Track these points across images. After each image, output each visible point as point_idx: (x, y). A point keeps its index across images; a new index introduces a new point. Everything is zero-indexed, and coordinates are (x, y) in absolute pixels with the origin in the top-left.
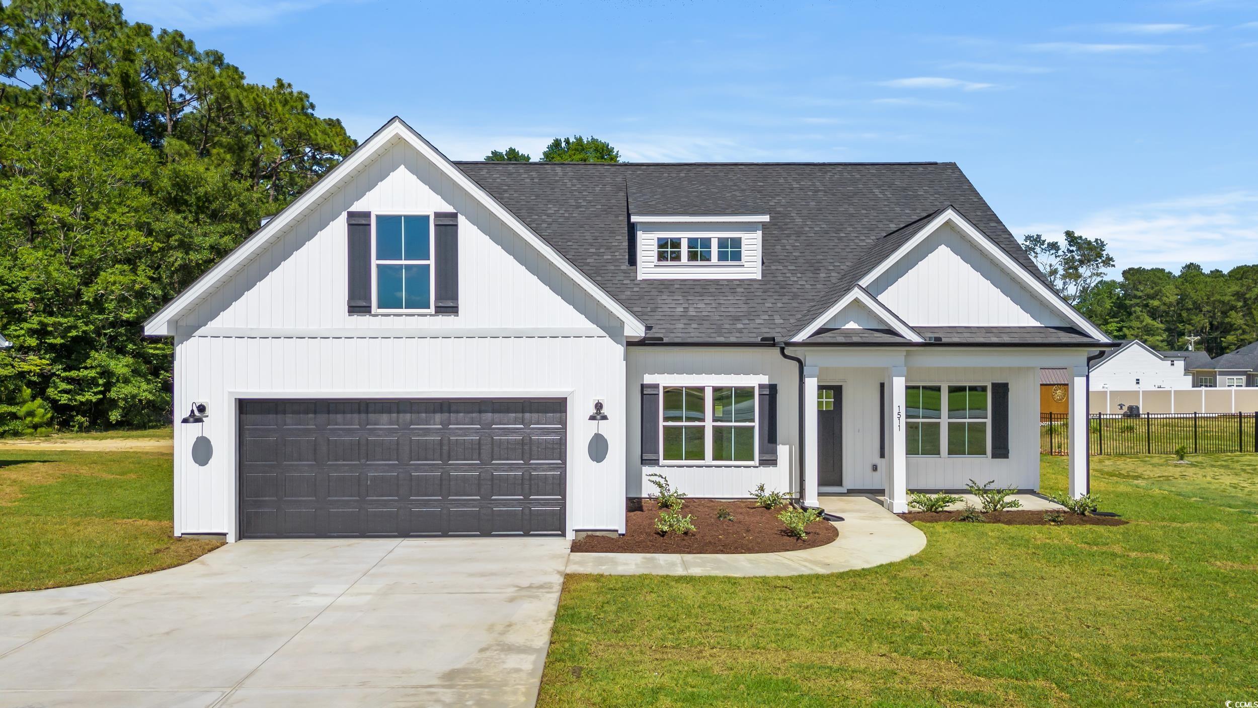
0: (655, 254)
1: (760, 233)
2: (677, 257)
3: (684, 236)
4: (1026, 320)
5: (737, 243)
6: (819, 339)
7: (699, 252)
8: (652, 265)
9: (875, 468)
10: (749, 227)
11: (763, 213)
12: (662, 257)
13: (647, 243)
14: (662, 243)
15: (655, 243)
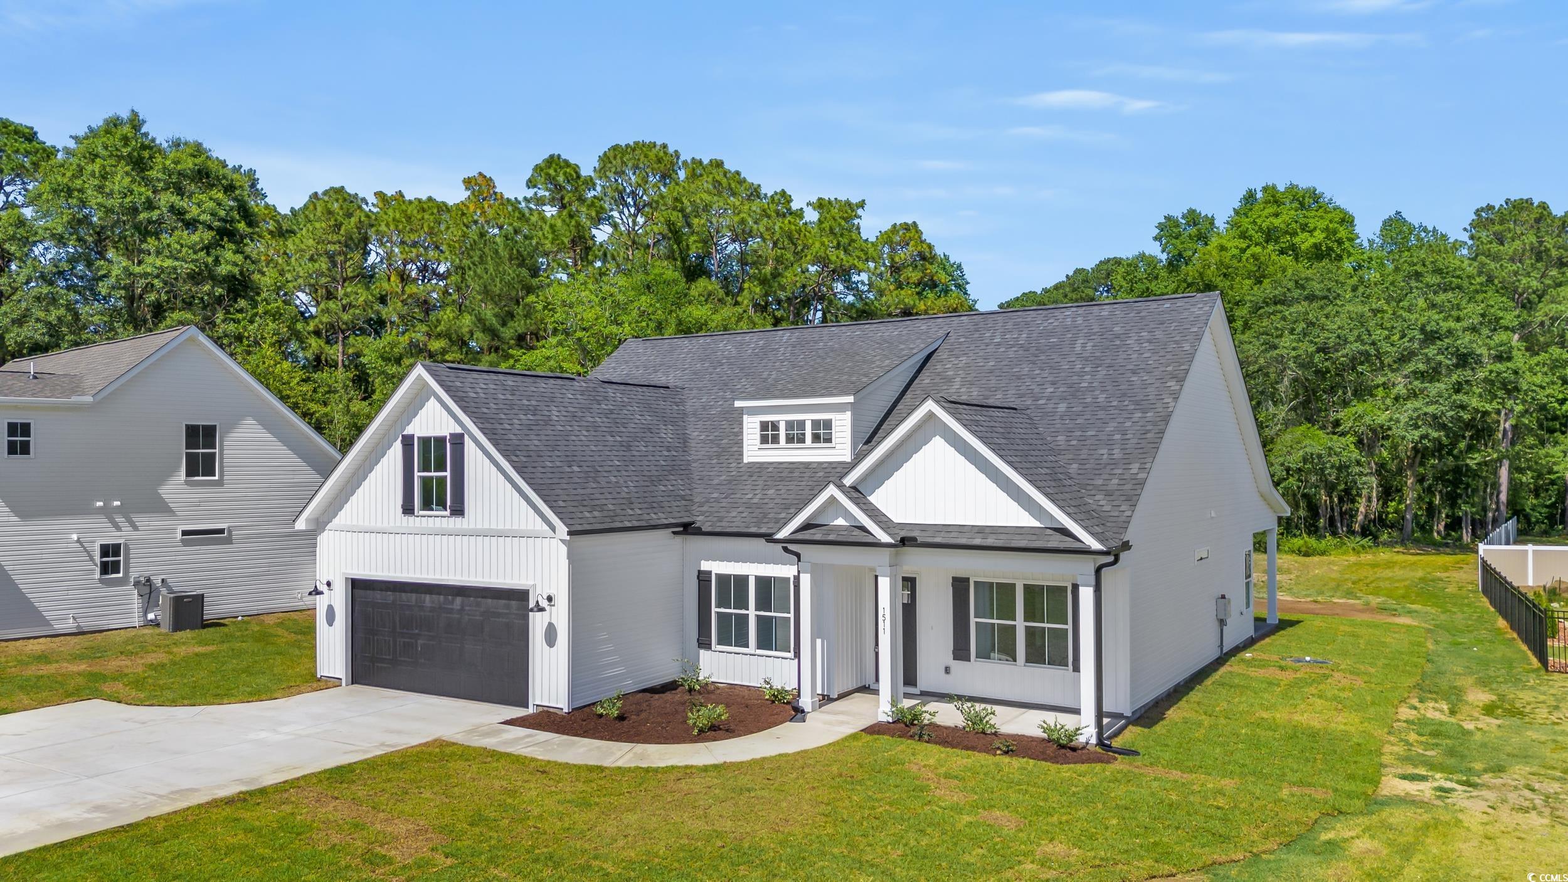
0: (758, 437)
1: (849, 413)
2: (775, 439)
3: (782, 419)
4: (1026, 520)
5: (828, 424)
6: (800, 536)
7: (795, 437)
8: (756, 448)
9: (947, 670)
10: (839, 408)
11: (847, 394)
12: (764, 440)
13: (751, 427)
14: (764, 426)
15: (758, 426)
